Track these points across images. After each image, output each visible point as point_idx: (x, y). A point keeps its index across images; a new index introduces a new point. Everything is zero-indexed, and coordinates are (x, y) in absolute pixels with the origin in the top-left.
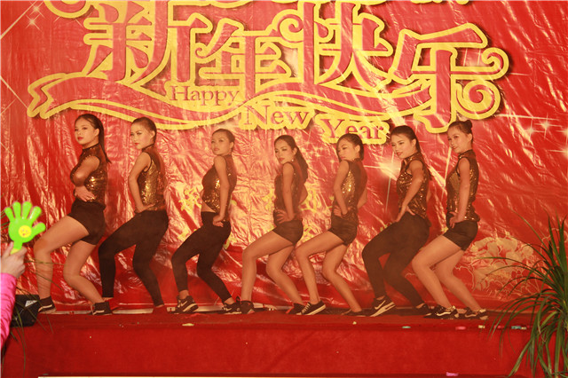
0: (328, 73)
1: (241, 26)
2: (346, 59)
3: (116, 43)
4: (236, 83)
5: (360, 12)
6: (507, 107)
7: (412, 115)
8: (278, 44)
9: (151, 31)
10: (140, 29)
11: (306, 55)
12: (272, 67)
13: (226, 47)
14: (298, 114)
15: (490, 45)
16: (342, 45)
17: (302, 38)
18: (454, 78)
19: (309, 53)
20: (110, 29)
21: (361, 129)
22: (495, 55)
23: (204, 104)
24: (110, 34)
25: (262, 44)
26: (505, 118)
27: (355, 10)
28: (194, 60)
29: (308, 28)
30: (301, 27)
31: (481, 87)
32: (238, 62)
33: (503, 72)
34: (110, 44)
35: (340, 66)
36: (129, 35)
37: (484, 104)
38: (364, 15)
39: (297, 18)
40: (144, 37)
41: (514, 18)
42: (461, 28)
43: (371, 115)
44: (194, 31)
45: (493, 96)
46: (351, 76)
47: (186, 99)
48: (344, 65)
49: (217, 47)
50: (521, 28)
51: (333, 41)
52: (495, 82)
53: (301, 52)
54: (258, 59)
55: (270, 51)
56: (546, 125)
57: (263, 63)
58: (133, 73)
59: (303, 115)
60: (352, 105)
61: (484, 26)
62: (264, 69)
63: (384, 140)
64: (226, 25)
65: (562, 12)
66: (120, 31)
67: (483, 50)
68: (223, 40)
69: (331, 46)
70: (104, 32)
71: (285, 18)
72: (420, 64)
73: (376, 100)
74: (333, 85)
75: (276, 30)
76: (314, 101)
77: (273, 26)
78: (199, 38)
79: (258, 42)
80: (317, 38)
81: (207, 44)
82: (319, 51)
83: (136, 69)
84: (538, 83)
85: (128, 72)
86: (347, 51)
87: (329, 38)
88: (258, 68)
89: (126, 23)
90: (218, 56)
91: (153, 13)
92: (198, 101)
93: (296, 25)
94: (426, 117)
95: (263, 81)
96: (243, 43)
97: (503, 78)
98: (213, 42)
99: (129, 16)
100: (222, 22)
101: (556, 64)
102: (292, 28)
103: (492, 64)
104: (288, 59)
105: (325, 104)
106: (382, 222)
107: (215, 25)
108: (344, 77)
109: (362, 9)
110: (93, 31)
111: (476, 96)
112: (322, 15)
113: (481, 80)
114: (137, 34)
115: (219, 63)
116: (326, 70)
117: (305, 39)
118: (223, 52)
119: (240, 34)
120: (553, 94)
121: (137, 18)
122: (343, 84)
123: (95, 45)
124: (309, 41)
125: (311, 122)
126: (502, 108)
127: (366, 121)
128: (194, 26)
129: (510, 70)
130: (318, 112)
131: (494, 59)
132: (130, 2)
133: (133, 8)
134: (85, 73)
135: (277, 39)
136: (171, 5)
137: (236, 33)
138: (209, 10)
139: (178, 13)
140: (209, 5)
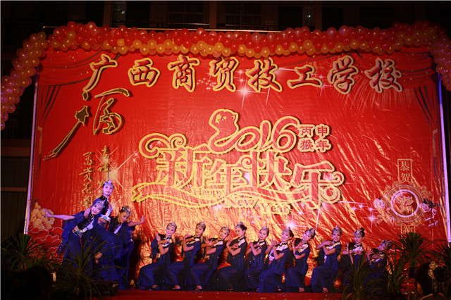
0: (263, 183)
1: (225, 162)
2: (271, 176)
3: (170, 169)
4: (222, 187)
5: (277, 156)
6: (343, 198)
7: (301, 201)
8: (241, 170)
9: (185, 164)
10: (180, 164)
11: (253, 175)
12: (238, 180)
13: (218, 171)
14: (250, 201)
15: (335, 170)
16: (269, 171)
17: (251, 167)
18: (319, 185)
19: (255, 174)
20: (168, 163)
21: (277, 208)
22: (338, 174)
23: (208, 197)
24: (167, 166)
25: (234, 170)
26: (343, 203)
27: (275, 155)
28: (204, 177)
29: (254, 163)
30: (251, 163)
31: (332, 189)
32: (223, 178)
33: (342, 182)
34: (167, 170)
35: (268, 180)
36: (176, 166)
37: (333, 197)
38: (279, 157)
39: (250, 158)
40: (182, 167)
42: (323, 163)
43: (282, 201)
44: (204, 164)
45: (337, 193)
46: (273, 184)
47: (200, 194)
48: (270, 179)
49: (214, 171)
51: (265, 169)
52: (337, 187)
53: (251, 174)
54: (232, 177)
55: (237, 173)
56: (361, 206)
57: (234, 178)
58: (177, 183)
59: (252, 202)
60: (273, 197)
61: (333, 161)
62: (235, 181)
64: (218, 162)
66: (172, 164)
67: (332, 172)
68: (217, 168)
69: (264, 171)
70: (165, 164)
71: (244, 159)
73: (284, 195)
74: (265, 188)
75: (240, 164)
77: (239, 162)
78: (206, 167)
79: (232, 169)
80: (258, 167)
81: (210, 170)
82: (259, 173)
83: (178, 181)
84: (358, 188)
85: (175, 182)
86: (272, 173)
87: (264, 167)
88: (232, 181)
89: (175, 161)
90: (215, 175)
91: (186, 156)
92: (205, 195)
93: (249, 162)
94: (307, 202)
95: (234, 187)
96: (225, 170)
97: (342, 185)
98: (212, 169)
99: (176, 158)
100: (217, 160)
101: (365, 179)
102: (247, 163)
103: (336, 179)
104: (245, 177)
105: (261, 196)
107: (213, 162)
108: (270, 184)
110: (160, 164)
111: (329, 193)
112: (261, 157)
113: (332, 186)
114: (179, 166)
115: (215, 179)
116: (262, 181)
117: (253, 167)
118: (217, 173)
119: (224, 166)
120: (364, 192)
121: (179, 159)
122: (270, 187)
123: (161, 170)
124: (255, 168)
125: (255, 205)
126: (341, 199)
127: (280, 204)
128: (204, 162)
129: (345, 181)
130: (258, 200)
131: (337, 176)
132: (177, 152)
133: (178, 154)
134: (156, 182)
135: (240, 168)
136: (194, 153)
137: (223, 165)
138: (210, 155)
139: (197, 156)
140: (211, 153)
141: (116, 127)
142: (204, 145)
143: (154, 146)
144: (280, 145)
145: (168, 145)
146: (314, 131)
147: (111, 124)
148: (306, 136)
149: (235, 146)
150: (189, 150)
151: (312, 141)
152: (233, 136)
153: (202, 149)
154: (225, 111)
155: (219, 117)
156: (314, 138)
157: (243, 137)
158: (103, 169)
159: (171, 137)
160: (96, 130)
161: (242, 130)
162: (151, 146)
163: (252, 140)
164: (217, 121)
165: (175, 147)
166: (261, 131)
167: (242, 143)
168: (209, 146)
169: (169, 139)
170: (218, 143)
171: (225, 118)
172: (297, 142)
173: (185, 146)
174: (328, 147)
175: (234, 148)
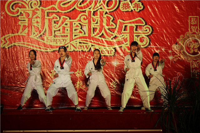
0: (95, 33)
1: (68, 18)
2: (101, 29)
3: (29, 24)
4: (67, 36)
5: (105, 14)
6: (151, 44)
7: (122, 46)
8: (80, 24)
9: (39, 20)
10: (36, 20)
11: (88, 27)
12: (78, 31)
13: (64, 25)
14: (86, 46)
15: (146, 24)
16: (100, 24)
17: (87, 22)
18: (135, 35)
19: (89, 27)
20: (27, 20)
21: (106, 51)
22: (148, 27)
23: (57, 43)
24: (27, 21)
25: (75, 24)
26: (151, 47)
27: (104, 13)
28: (53, 29)
29: (89, 19)
30: (87, 18)
31: (143, 37)
32: (67, 30)
33: (150, 33)
34: (27, 25)
35: (99, 31)
36: (33, 22)
37: (144, 43)
38: (107, 15)
39: (86, 16)
40: (37, 22)
41: (154, 16)
42: (137, 19)
43: (109, 46)
44: (53, 20)
45: (147, 40)
46: (103, 34)
47: (51, 42)
48: (100, 31)
49: (61, 25)
50: (156, 19)
51: (97, 23)
52: (147, 36)
53: (87, 27)
54: (74, 29)
55: (77, 26)
56: (163, 49)
57: (75, 30)
58: (34, 33)
59: (88, 47)
60: (103, 43)
61: (144, 18)
62: (75, 32)
63: (113, 54)
64: (63, 18)
65: (168, 14)
66: (30, 20)
67: (144, 26)
68: (63, 23)
69: (96, 25)
70: (25, 20)
71: (82, 16)
72: (124, 30)
73: (110, 42)
74: (97, 37)
75: (79, 19)
76: (91, 42)
77: (78, 18)
78: (55, 22)
79: (73, 23)
80: (92, 22)
81: (57, 24)
82: (93, 26)
83: (35, 32)
84: (161, 36)
85: (33, 33)
86: (102, 26)
87: (96, 22)
88: (74, 31)
89: (32, 18)
90: (61, 28)
91: (40, 14)
92: (55, 42)
93: (86, 18)
94: (126, 47)
95: (75, 36)
96: (69, 24)
97: (150, 35)
98: (59, 23)
99: (33, 15)
100: (62, 17)
101: (166, 30)
102: (84, 19)
103: (146, 30)
104: (83, 29)
105: (94, 43)
106: (112, 80)
107: (60, 18)
108: (100, 34)
109: (106, 13)
110: (21, 20)
111: (141, 40)
112: (94, 15)
113: (143, 35)
115: (61, 30)
116: (95, 32)
117: (88, 22)
118: (63, 26)
119: (68, 21)
120: (165, 39)
121: (35, 16)
122: (100, 37)
123: (22, 25)
124: (89, 23)
125: (90, 49)
126: (150, 44)
127: (107, 48)
128: (53, 18)
129: (152, 32)
130: (92, 46)
131: (147, 29)
132: (33, 11)
133: (34, 13)
134: (19, 34)
135: (79, 22)
136: (46, 12)
139: (48, 14)
140: (58, 12)
142: (53, 6)
143: (16, 7)
144: (107, 6)
145: (27, 7)
149: (75, 6)
150: (42, 10)
151: (130, 3)
153: (51, 9)
156: (132, 1)
162: (14, 7)
163: (88, 2)
165: (32, 7)
167: (80, 4)
168: (56, 7)
169: (27, 2)
170: (63, 4)
172: (119, 4)
173: (39, 7)
174: (141, 7)
175: (75, 8)
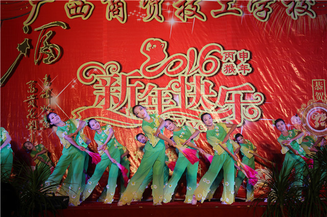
1: (156, 86)
2: (198, 98)
3: (106, 94)
4: (154, 108)
6: (264, 116)
7: (225, 120)
8: (170, 93)
9: (120, 89)
10: (115, 88)
12: (168, 102)
13: (150, 94)
14: (179, 121)
15: (256, 91)
16: (197, 93)
17: (180, 91)
18: (242, 105)
19: (183, 96)
20: (104, 88)
22: (258, 95)
24: (104, 91)
26: (263, 120)
27: (202, 79)
28: (137, 100)
29: (183, 86)
30: (180, 86)
31: (253, 108)
32: (155, 100)
33: (262, 102)
34: (104, 94)
36: (111, 91)
37: (255, 115)
38: (205, 81)
39: (178, 83)
40: (117, 91)
41: (266, 80)
42: (244, 85)
44: (137, 88)
45: (258, 112)
46: (200, 105)
48: (197, 101)
49: (147, 94)
50: (268, 84)
51: (193, 91)
52: (259, 106)
53: (180, 96)
54: (163, 99)
55: (168, 96)
57: (165, 100)
58: (113, 106)
59: (181, 121)
61: (254, 83)
62: (165, 103)
64: (150, 86)
66: (108, 89)
67: (253, 93)
68: (149, 92)
69: (192, 93)
70: (101, 90)
71: (173, 83)
72: (228, 99)
74: (193, 109)
76: (186, 115)
77: (169, 86)
78: (139, 91)
79: (163, 92)
80: (186, 90)
81: (142, 93)
82: (187, 95)
83: (114, 104)
84: (276, 106)
85: (111, 105)
86: (199, 95)
87: (191, 90)
88: (163, 102)
89: (110, 86)
90: (147, 98)
91: (121, 81)
93: (178, 85)
95: (165, 108)
96: (156, 93)
97: (262, 104)
98: (145, 92)
99: (111, 83)
100: (148, 84)
101: (283, 98)
102: (176, 87)
103: (257, 99)
104: (175, 99)
107: (145, 86)
108: (197, 105)
109: (204, 78)
110: (97, 90)
111: (251, 112)
112: (188, 81)
113: (254, 105)
114: (114, 90)
115: (147, 100)
116: (190, 103)
117: (182, 91)
118: (149, 96)
119: (156, 90)
120: (282, 110)
121: (114, 84)
122: (197, 108)
123: (98, 95)
126: (262, 117)
128: (137, 86)
129: (264, 101)
130: (187, 120)
131: (258, 97)
132: (111, 77)
133: (113, 80)
134: (94, 106)
135: (170, 91)
136: (128, 78)
137: (154, 89)
138: (142, 80)
139: (131, 81)
140: (143, 78)
141: (56, 57)
142: (137, 70)
143: (90, 73)
144: (206, 70)
145: (104, 72)
146: (236, 56)
147: (51, 55)
148: (229, 61)
149: (165, 71)
150: (123, 76)
151: (234, 65)
152: (162, 63)
153: (135, 74)
154: (154, 40)
155: (149, 45)
156: (237, 62)
157: (172, 63)
158: (45, 96)
159: (106, 64)
160: (37, 60)
161: (171, 57)
162: (88, 74)
163: (180, 65)
164: (148, 49)
165: (110, 73)
166: (188, 58)
167: (171, 68)
168: (141, 72)
169: (104, 67)
170: (149, 69)
171: (155, 46)
172: (221, 66)
173: (119, 72)
174: (249, 70)
175: (164, 73)
